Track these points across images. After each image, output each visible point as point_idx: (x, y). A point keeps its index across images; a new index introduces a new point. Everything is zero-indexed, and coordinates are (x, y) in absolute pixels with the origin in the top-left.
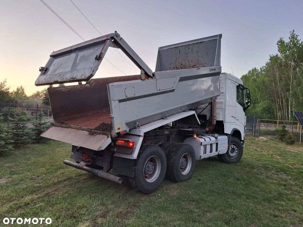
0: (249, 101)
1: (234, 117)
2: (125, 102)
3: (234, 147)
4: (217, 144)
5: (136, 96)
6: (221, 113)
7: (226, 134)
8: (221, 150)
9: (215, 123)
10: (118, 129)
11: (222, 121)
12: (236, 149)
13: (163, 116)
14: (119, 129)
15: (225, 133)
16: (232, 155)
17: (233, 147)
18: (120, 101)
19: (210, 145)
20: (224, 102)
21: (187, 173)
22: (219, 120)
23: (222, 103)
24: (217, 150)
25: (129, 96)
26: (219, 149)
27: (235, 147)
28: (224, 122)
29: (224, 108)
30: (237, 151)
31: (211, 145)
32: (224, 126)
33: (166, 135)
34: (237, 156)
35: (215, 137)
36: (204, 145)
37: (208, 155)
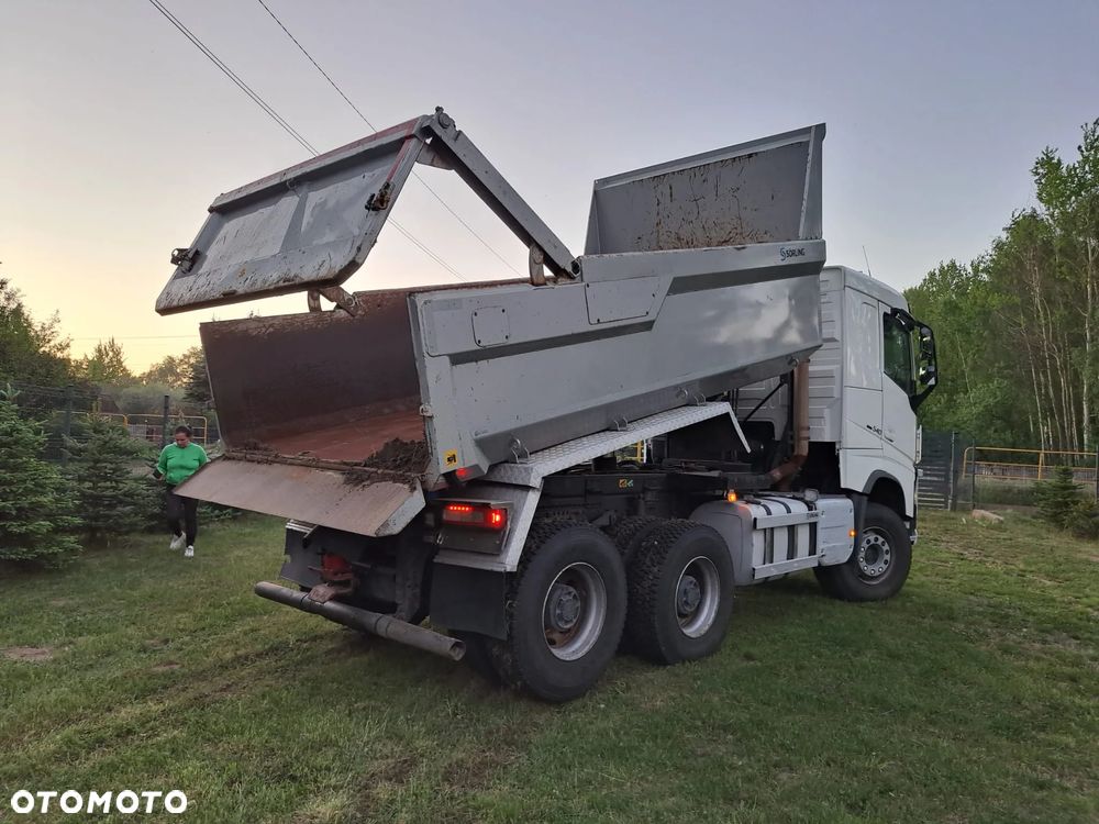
0: (933, 369)
1: (877, 431)
2: (474, 363)
3: (876, 539)
4: (813, 527)
5: (512, 341)
6: (827, 413)
7: (849, 493)
8: (829, 549)
9: (804, 450)
10: (449, 460)
11: (832, 445)
12: (886, 547)
13: (612, 419)
14: (452, 459)
15: (843, 486)
16: (869, 569)
17: (873, 542)
18: (457, 359)
19: (786, 530)
20: (837, 375)
21: (703, 632)
22: (820, 440)
23: (828, 377)
24: (813, 551)
25: (489, 341)
26: (820, 546)
27: (881, 540)
28: (837, 447)
29: (836, 395)
30: (888, 557)
31: (792, 529)
32: (838, 462)
33: (627, 491)
34: (890, 577)
35: (807, 503)
36: (765, 530)
37: (781, 565)
